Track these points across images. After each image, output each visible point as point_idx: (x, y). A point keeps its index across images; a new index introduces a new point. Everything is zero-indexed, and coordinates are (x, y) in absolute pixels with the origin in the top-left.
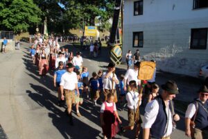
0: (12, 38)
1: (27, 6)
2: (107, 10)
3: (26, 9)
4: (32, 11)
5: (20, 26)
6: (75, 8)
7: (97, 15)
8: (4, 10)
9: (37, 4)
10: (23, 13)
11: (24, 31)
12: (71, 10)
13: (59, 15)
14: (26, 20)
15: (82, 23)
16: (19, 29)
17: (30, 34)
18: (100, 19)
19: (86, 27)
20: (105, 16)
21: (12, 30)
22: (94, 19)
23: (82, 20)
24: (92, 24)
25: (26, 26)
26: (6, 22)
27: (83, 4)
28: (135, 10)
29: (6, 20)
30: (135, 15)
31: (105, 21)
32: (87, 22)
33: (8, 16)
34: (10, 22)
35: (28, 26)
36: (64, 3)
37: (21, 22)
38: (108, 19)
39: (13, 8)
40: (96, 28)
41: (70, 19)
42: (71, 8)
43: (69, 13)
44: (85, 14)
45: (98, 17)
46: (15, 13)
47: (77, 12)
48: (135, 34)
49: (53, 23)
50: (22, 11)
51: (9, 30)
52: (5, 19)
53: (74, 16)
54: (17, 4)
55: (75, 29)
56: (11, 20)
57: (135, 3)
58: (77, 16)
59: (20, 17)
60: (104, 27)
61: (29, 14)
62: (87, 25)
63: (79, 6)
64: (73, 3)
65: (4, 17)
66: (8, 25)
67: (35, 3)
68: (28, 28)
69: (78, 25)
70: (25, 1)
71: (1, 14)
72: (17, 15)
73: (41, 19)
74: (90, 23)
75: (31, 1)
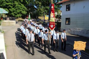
0: (15, 20)
1: (21, 7)
3: (21, 8)
5: (18, 15)
6: (41, 8)
8: (12, 9)
9: (25, 6)
10: (20, 10)
11: (20, 17)
13: (34, 11)
14: (21, 13)
17: (22, 18)
19: (46, 16)
21: (15, 17)
23: (44, 13)
25: (21, 15)
26: (13, 14)
28: (67, 8)
29: (13, 13)
30: (66, 11)
32: (46, 13)
33: (14, 11)
34: (15, 14)
36: (36, 6)
37: (19, 14)
39: (16, 8)
41: (39, 12)
42: (40, 8)
43: (39, 10)
44: (45, 10)
46: (16, 10)
47: (42, 10)
48: (67, 19)
50: (19, 9)
51: (14, 17)
53: (40, 11)
54: (17, 6)
55: (41, 16)
56: (15, 13)
57: (67, 5)
58: (42, 11)
59: (18, 12)
61: (22, 10)
62: (46, 15)
63: (43, 7)
64: (40, 6)
65: (12, 11)
66: (13, 15)
67: (24, 6)
68: (21, 16)
69: (42, 15)
70: (20, 5)
71: (11, 10)
72: (17, 11)
73: (26, 12)
74: (47, 14)
75: (23, 5)
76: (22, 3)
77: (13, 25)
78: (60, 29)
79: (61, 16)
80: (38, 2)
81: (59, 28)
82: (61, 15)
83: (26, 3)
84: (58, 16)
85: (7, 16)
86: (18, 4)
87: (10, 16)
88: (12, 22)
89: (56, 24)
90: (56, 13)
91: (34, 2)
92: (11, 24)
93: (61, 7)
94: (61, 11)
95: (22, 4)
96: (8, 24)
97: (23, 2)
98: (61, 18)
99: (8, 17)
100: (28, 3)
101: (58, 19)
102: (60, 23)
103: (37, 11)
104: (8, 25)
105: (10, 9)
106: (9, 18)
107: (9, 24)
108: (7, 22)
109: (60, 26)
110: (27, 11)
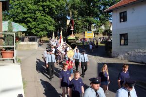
0: (36, 41)
1: (46, 20)
2: (100, 19)
3: (46, 22)
4: (49, 23)
5: (42, 33)
6: (78, 19)
8: (33, 23)
9: (53, 18)
10: (44, 25)
11: (45, 36)
12: (75, 21)
14: (46, 29)
15: (83, 29)
16: (41, 35)
17: (48, 38)
18: (95, 26)
19: (86, 32)
20: (99, 24)
21: (37, 35)
22: (91, 26)
23: (82, 27)
25: (45, 33)
26: (33, 31)
27: (83, 17)
28: (121, 18)
29: (33, 30)
30: (120, 22)
31: (99, 27)
32: (86, 28)
33: (35, 27)
34: (36, 31)
35: (47, 32)
37: (42, 30)
39: (38, 21)
40: (93, 32)
44: (85, 23)
45: (93, 25)
46: (39, 24)
47: (79, 22)
48: (121, 35)
50: (43, 23)
51: (35, 35)
52: (33, 28)
53: (77, 25)
54: (40, 19)
55: (78, 33)
56: (36, 29)
57: (120, 13)
58: (79, 25)
59: (42, 27)
60: (98, 31)
61: (47, 25)
62: (86, 31)
63: (80, 18)
64: (76, 16)
67: (51, 17)
68: (47, 34)
69: (80, 31)
70: (45, 16)
71: (30, 26)
72: (40, 26)
73: (55, 28)
74: (88, 29)
75: (49, 17)
76: (47, 13)
77: (34, 49)
78: (111, 52)
79: (111, 32)
80: (73, 10)
81: (110, 52)
82: (111, 29)
83: (54, 12)
84: (106, 31)
85: (24, 35)
86: (42, 15)
87: (29, 35)
88: (32, 44)
89: (104, 45)
90: (103, 27)
91: (67, 10)
92: (31, 47)
93: (111, 16)
94: (111, 23)
95: (47, 16)
96: (26, 48)
97: (49, 12)
98: (111, 35)
99: (27, 36)
100: (56, 13)
101: (107, 37)
102: (111, 43)
105: (29, 24)
106: (27, 38)
107: (28, 48)
108: (25, 44)
109: (111, 48)
110: (56, 26)
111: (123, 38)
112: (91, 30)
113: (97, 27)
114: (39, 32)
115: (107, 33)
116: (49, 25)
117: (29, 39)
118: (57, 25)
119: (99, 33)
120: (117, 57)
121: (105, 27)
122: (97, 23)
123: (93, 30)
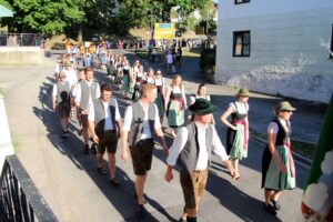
0: (38, 45)
5: (51, 25)
7: (174, 5)
8: (27, 0)
10: (56, 4)
11: (58, 33)
13: (113, 6)
14: (60, 15)
15: (149, 18)
16: (50, 30)
17: (68, 37)
18: (178, 11)
19: (157, 25)
20: (188, 7)
21: (39, 31)
22: (169, 11)
23: (149, 13)
24: (166, 19)
25: (61, 25)
26: (29, 19)
29: (30, 16)
30: (236, 3)
31: (188, 13)
32: (158, 15)
33: (33, 9)
34: (38, 20)
35: (63, 24)
37: (52, 19)
38: (192, 10)
40: (173, 25)
41: (131, 11)
43: (129, 1)
44: (155, 3)
45: (175, 9)
46: (43, 4)
48: (237, 34)
49: (104, 19)
51: (36, 31)
52: (28, 13)
53: (137, 7)
55: (139, 28)
56: (37, 15)
58: (142, 8)
59: (51, 11)
60: (185, 23)
61: (64, 5)
62: (158, 21)
65: (26, 10)
66: (33, 24)
68: (65, 28)
69: (143, 22)
71: (22, 6)
72: (46, 7)
73: (83, 13)
74: (163, 17)
77: (34, 65)
78: (213, 73)
79: (214, 27)
81: (210, 71)
82: (215, 19)
84: (203, 24)
85: (6, 29)
87: (20, 31)
88: (28, 52)
89: (199, 55)
90: (197, 15)
92: (26, 59)
94: (216, 5)
96: (13, 62)
98: (215, 34)
99: (13, 31)
101: (204, 37)
102: (214, 51)
103: (123, 6)
104: (16, 65)
105: (18, 1)
106: (15, 38)
107: (18, 62)
108: (10, 53)
109: (213, 62)
110: (85, 9)
111: (239, 41)
112: (169, 21)
113: (182, 14)
114: (44, 23)
115: (206, 27)
116: (69, 5)
117: (19, 38)
118: (88, 5)
119: (187, 28)
120: (226, 82)
121: (201, 14)
122: (182, 4)
123: (174, 20)
